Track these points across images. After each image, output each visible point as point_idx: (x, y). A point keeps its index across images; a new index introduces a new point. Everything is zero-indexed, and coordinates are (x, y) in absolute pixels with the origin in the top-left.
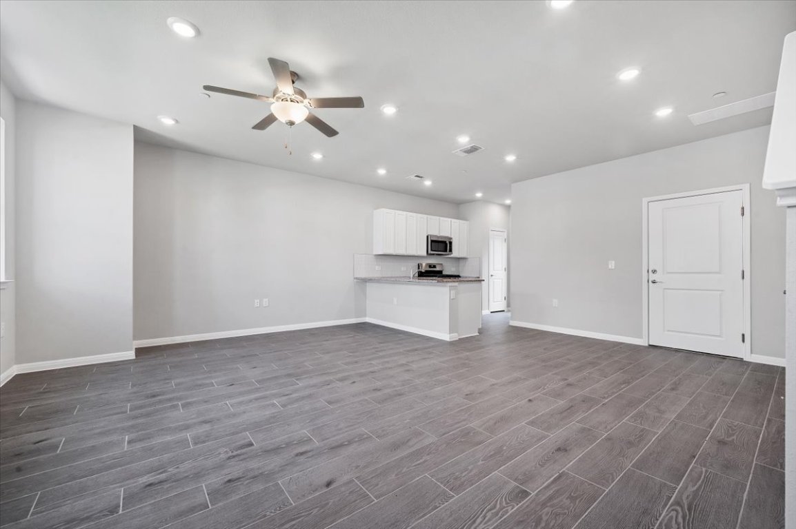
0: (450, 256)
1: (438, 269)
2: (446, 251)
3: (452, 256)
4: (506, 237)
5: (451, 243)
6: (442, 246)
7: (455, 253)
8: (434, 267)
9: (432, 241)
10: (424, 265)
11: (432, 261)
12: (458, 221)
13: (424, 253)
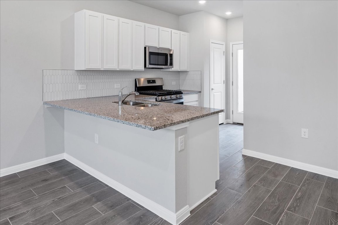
0: (170, 70)
1: (158, 83)
2: (166, 64)
3: (173, 69)
4: (224, 50)
5: (171, 55)
6: (162, 59)
7: (176, 67)
8: (154, 81)
9: (151, 53)
10: (142, 80)
11: (151, 75)
12: (178, 32)
13: (142, 67)
